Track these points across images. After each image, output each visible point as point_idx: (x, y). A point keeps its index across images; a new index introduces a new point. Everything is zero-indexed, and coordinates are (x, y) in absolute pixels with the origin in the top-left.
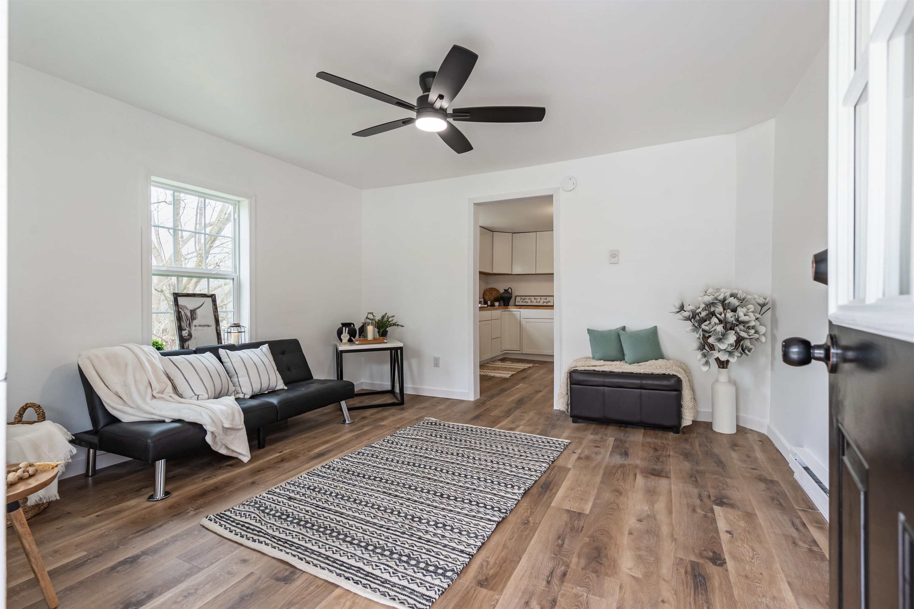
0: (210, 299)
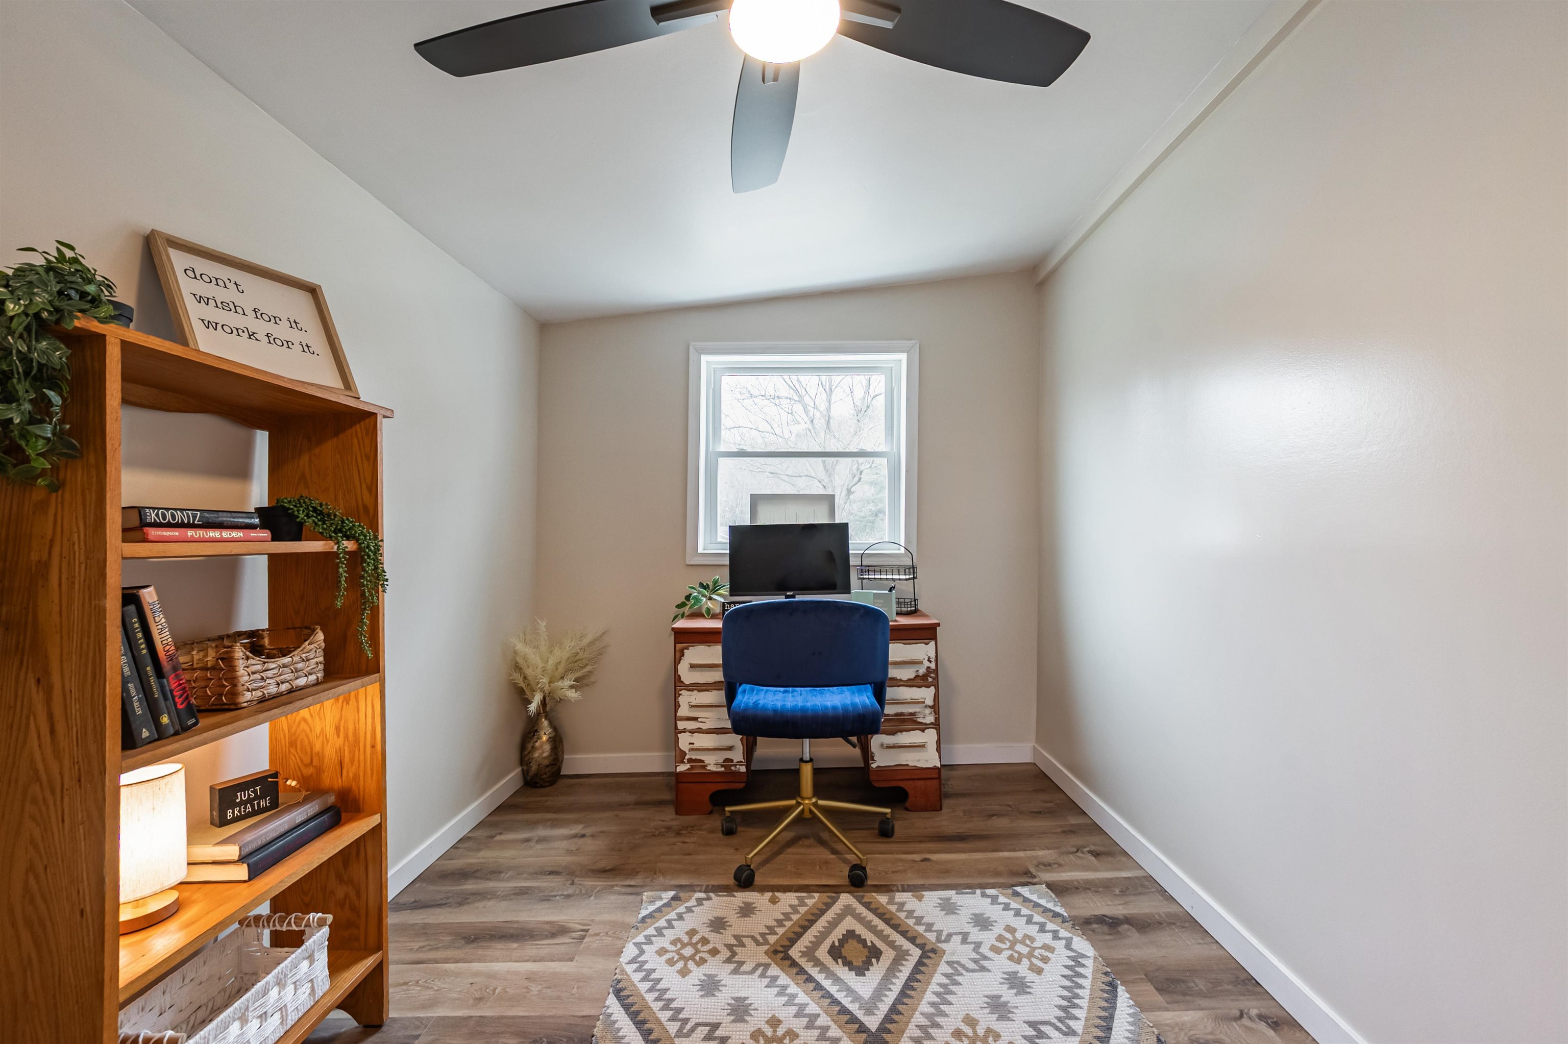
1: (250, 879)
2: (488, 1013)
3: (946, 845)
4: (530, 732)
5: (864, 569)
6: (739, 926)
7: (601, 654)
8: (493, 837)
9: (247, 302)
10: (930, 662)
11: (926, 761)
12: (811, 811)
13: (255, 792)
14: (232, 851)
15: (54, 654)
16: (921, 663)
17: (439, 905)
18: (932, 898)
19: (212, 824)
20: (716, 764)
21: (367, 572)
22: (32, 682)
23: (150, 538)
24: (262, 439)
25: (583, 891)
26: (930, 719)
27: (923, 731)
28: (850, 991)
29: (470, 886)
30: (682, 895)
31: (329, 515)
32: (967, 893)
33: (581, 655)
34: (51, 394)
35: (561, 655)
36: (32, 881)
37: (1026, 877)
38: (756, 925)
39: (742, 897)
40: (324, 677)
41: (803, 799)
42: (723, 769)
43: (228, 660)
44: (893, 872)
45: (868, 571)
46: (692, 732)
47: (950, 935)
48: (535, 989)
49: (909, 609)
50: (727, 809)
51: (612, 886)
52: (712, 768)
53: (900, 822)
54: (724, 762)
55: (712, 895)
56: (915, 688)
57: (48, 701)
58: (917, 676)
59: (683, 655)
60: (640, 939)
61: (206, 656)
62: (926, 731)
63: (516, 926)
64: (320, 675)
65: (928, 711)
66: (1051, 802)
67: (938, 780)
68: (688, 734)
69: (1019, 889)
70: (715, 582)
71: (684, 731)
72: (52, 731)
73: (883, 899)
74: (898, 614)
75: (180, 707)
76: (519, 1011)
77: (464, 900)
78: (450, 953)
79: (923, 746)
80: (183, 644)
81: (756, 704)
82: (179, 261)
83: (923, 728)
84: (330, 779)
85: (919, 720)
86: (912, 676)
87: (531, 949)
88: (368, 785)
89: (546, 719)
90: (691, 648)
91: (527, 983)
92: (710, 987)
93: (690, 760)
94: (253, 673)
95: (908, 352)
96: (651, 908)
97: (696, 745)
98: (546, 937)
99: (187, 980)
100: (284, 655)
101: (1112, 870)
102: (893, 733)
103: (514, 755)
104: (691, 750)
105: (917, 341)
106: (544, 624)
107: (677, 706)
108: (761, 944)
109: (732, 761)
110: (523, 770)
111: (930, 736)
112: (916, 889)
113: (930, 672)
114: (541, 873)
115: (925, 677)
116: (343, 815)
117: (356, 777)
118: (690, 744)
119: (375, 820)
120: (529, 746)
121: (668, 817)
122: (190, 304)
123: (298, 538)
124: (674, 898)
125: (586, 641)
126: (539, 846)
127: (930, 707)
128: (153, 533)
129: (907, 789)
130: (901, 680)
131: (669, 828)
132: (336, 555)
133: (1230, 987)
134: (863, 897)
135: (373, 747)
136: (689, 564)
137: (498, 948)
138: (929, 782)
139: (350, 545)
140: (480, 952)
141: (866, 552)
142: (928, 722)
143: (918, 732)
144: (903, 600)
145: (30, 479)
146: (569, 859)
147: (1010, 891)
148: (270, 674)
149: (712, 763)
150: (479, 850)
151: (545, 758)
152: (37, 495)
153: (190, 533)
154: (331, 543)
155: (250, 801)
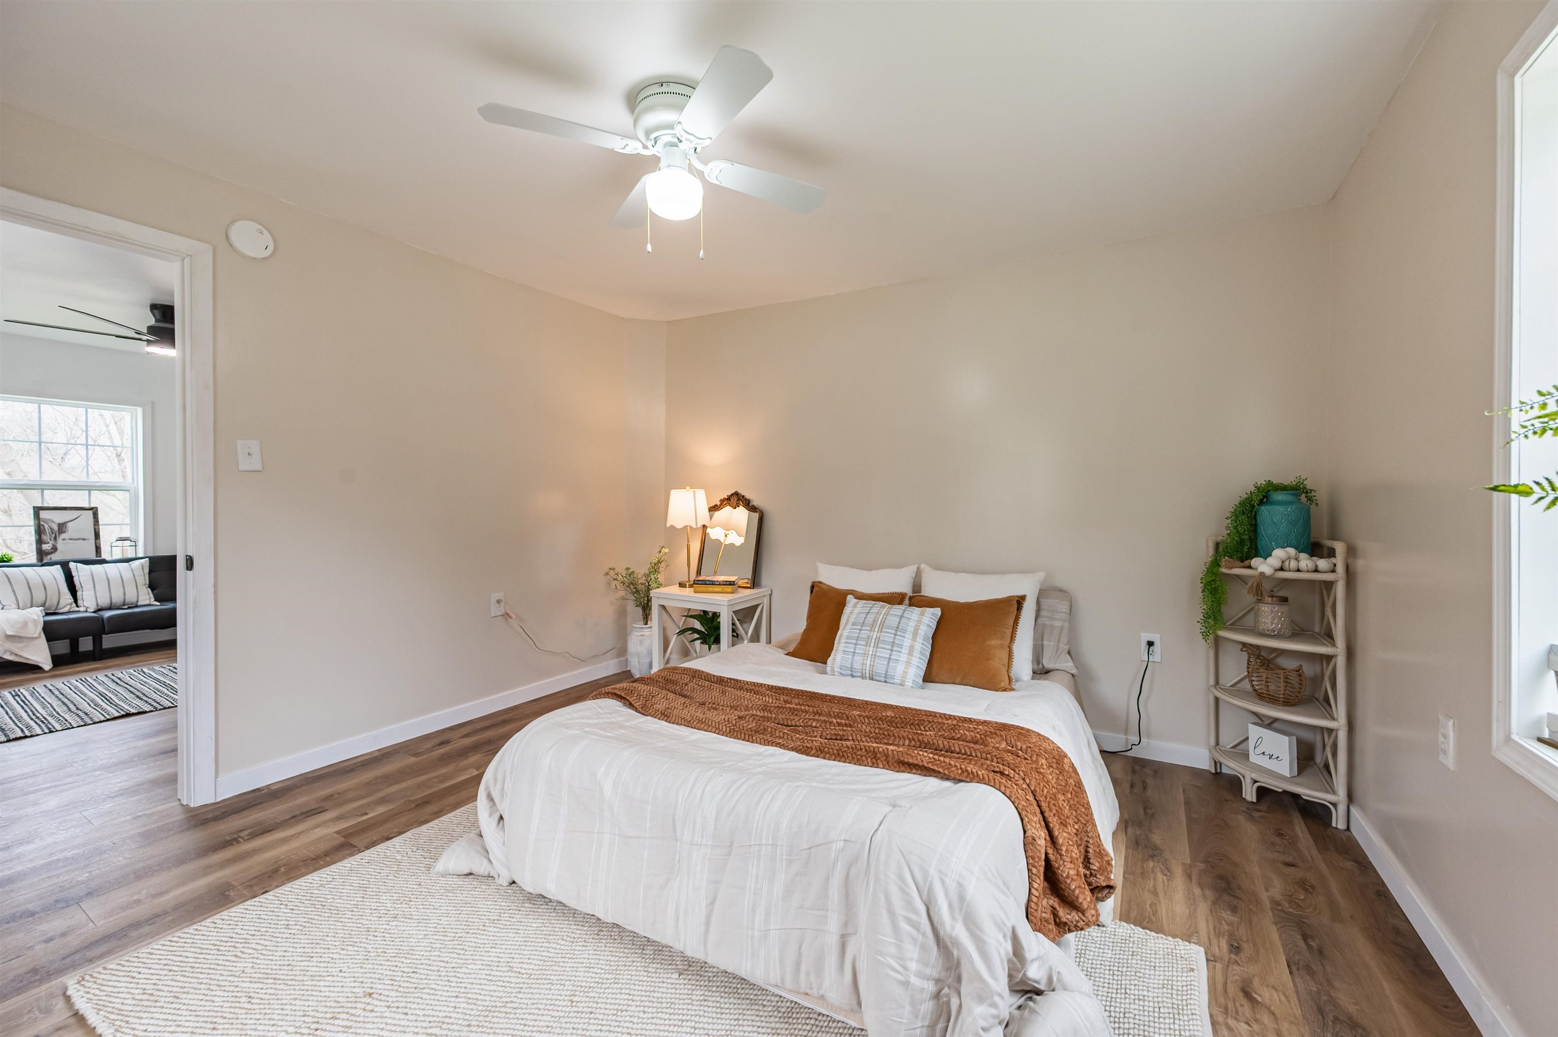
0: (91, 512)
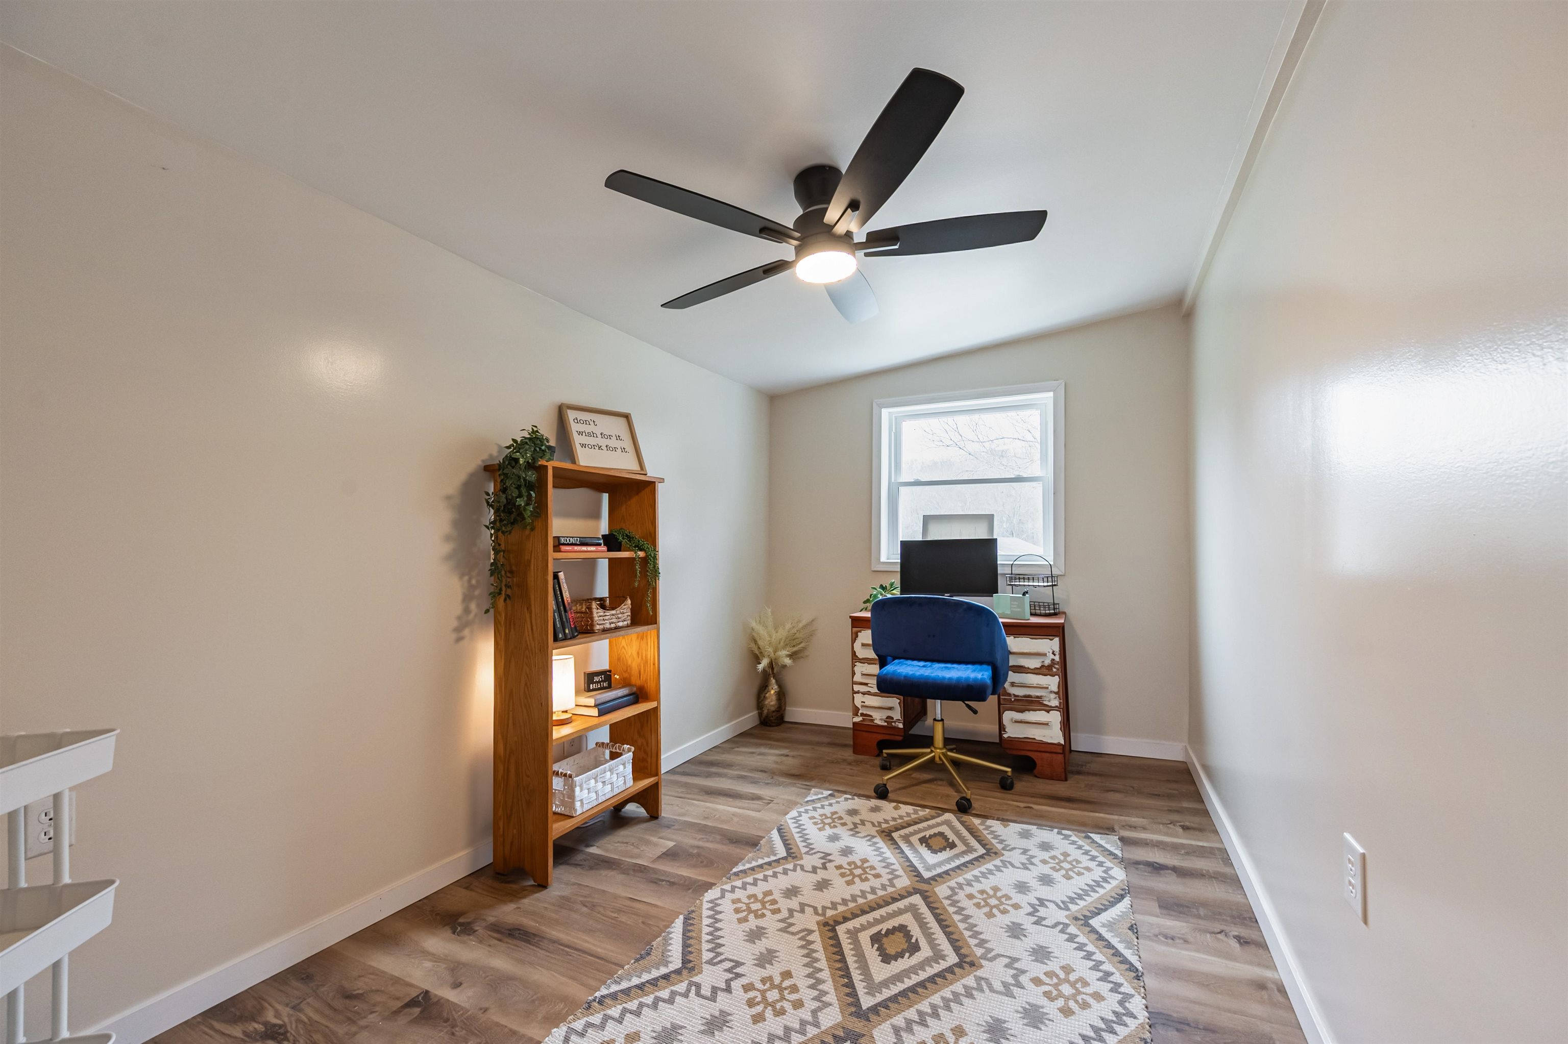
1: (599, 716)
2: (710, 824)
3: (1053, 802)
4: (763, 688)
5: (1014, 577)
6: (865, 815)
7: (811, 635)
8: (733, 748)
9: (597, 431)
10: (1055, 655)
11: (1051, 737)
12: (940, 758)
13: (601, 678)
14: (591, 702)
15: (532, 597)
16: (1045, 655)
17: (696, 776)
18: (1015, 827)
19: (585, 690)
20: (881, 719)
21: (649, 568)
22: (526, 608)
23: (562, 550)
24: (605, 497)
25: (777, 783)
26: (1055, 702)
27: (1048, 712)
28: (922, 858)
29: (714, 770)
30: (836, 794)
31: (633, 538)
32: (1046, 829)
33: (797, 635)
34: (532, 493)
35: (782, 633)
36: (526, 689)
37: (1108, 829)
38: (878, 817)
39: (874, 802)
40: (631, 623)
41: (936, 748)
42: (886, 724)
43: (590, 608)
44: (996, 810)
45: (1019, 579)
46: (864, 693)
47: (1014, 848)
48: (735, 819)
49: (1048, 612)
50: (884, 751)
51: (795, 783)
52: (878, 722)
53: (1024, 783)
54: (887, 718)
55: (856, 797)
56: (1041, 676)
57: (531, 617)
58: (1043, 666)
59: (857, 636)
60: (802, 810)
61: (582, 608)
62: (1050, 712)
63: (734, 791)
64: (629, 622)
65: (1053, 696)
66: (1177, 790)
67: (1063, 755)
68: (860, 695)
69: (1091, 835)
70: (892, 584)
71: (858, 692)
72: (532, 629)
73: (976, 821)
74: (1032, 614)
75: (572, 626)
76: (725, 827)
77: (709, 775)
78: (695, 797)
79: (1047, 724)
80: (575, 601)
81: (894, 672)
82: (571, 415)
83: (1048, 709)
84: (635, 680)
85: (1045, 702)
86: (1038, 666)
87: (739, 803)
88: (651, 686)
89: (774, 678)
90: (863, 631)
91: (733, 817)
92: (834, 838)
93: (862, 715)
94: (600, 616)
95: (1054, 391)
96: (815, 797)
97: (867, 703)
98: (749, 799)
99: (576, 763)
100: (613, 610)
101: (1195, 840)
102: (1022, 711)
103: (753, 702)
104: (863, 706)
105: (1061, 381)
106: (770, 610)
107: (854, 674)
108: (876, 826)
109: (893, 718)
110: (759, 713)
111: (1055, 718)
112: (1005, 821)
113: (1055, 664)
114: (756, 770)
115: (1050, 667)
116: (640, 700)
117: (646, 680)
118: (862, 702)
119: (653, 705)
120: (762, 696)
121: (848, 754)
122: (575, 435)
123: (619, 550)
124: (830, 795)
125: (801, 625)
126: (759, 757)
127: (1056, 693)
128: (563, 548)
129: (1035, 759)
130: (1028, 668)
131: (844, 760)
132: (633, 559)
133: (1228, 918)
134: (962, 817)
135: (654, 664)
136: (875, 569)
137: (722, 799)
138: (1054, 756)
139: (641, 554)
140: (712, 799)
141: (1015, 563)
142: (1053, 705)
143: (1043, 712)
144: (1042, 604)
145: (525, 527)
146: (775, 766)
147: (1083, 835)
148: (607, 618)
149: (879, 718)
150: (724, 753)
151: (772, 706)
152: (527, 532)
153: (576, 548)
154: (633, 553)
155: (599, 682)
